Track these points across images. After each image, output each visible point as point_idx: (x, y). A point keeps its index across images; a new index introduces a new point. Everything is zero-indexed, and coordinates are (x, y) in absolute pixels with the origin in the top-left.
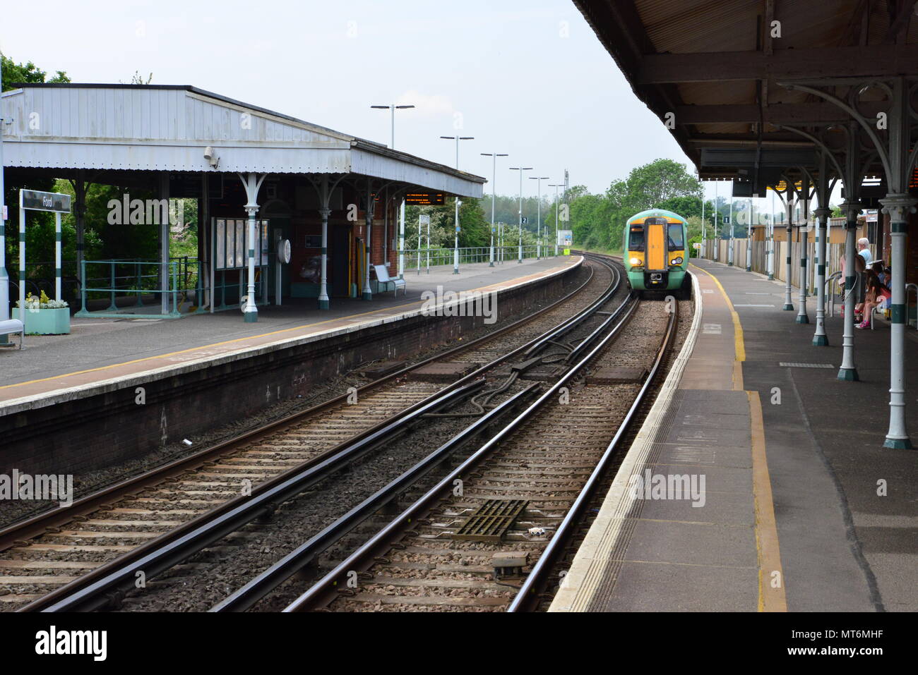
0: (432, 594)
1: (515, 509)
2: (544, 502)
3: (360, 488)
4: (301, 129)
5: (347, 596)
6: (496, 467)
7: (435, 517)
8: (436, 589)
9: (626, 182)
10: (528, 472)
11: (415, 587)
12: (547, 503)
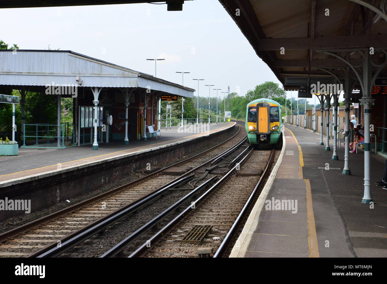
1: (207, 229)
3: (141, 220)
4: (117, 69)
6: (199, 211)
7: (173, 233)
10: (213, 213)
12: (220, 227)
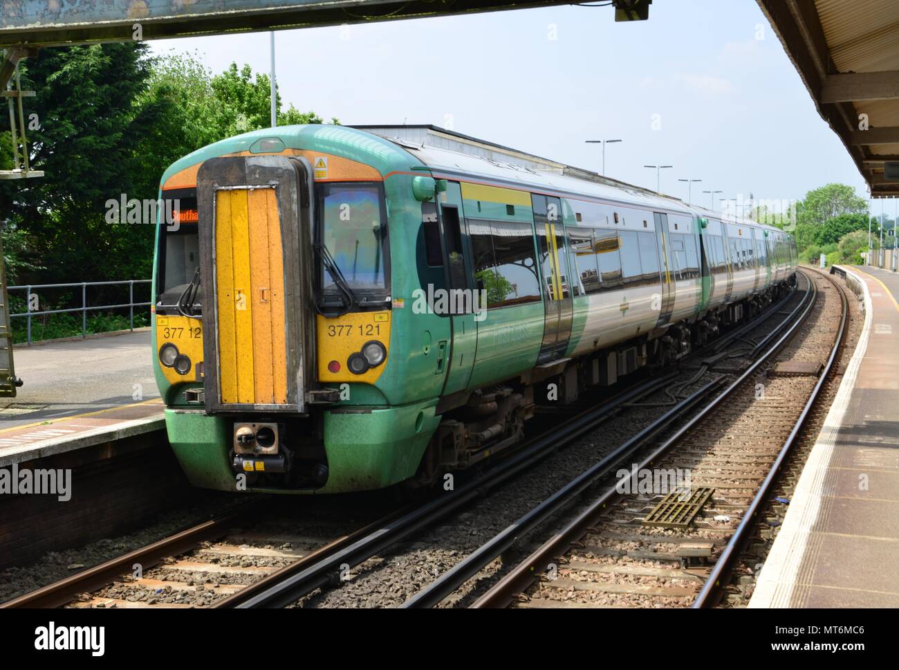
0: (622, 581)
1: (702, 497)
2: (729, 489)
3: (562, 472)
4: (522, 159)
5: (542, 581)
6: (685, 453)
7: (628, 502)
8: (626, 576)
9: (802, 203)
10: (715, 459)
11: (607, 573)
12: (731, 491)
